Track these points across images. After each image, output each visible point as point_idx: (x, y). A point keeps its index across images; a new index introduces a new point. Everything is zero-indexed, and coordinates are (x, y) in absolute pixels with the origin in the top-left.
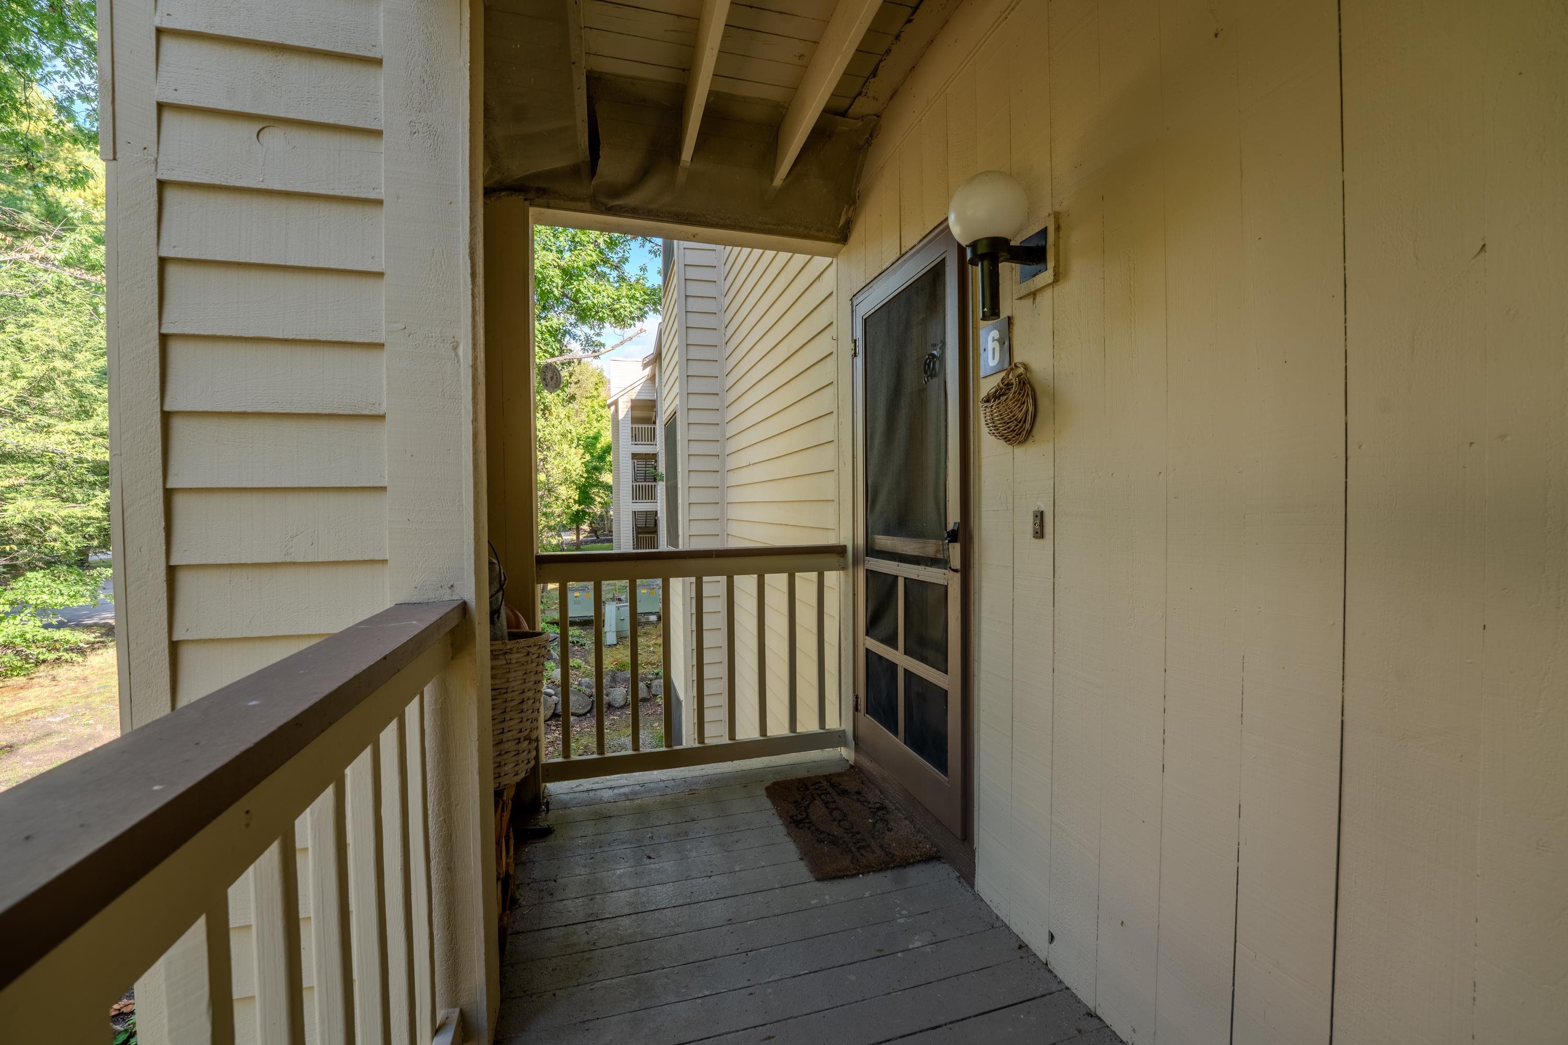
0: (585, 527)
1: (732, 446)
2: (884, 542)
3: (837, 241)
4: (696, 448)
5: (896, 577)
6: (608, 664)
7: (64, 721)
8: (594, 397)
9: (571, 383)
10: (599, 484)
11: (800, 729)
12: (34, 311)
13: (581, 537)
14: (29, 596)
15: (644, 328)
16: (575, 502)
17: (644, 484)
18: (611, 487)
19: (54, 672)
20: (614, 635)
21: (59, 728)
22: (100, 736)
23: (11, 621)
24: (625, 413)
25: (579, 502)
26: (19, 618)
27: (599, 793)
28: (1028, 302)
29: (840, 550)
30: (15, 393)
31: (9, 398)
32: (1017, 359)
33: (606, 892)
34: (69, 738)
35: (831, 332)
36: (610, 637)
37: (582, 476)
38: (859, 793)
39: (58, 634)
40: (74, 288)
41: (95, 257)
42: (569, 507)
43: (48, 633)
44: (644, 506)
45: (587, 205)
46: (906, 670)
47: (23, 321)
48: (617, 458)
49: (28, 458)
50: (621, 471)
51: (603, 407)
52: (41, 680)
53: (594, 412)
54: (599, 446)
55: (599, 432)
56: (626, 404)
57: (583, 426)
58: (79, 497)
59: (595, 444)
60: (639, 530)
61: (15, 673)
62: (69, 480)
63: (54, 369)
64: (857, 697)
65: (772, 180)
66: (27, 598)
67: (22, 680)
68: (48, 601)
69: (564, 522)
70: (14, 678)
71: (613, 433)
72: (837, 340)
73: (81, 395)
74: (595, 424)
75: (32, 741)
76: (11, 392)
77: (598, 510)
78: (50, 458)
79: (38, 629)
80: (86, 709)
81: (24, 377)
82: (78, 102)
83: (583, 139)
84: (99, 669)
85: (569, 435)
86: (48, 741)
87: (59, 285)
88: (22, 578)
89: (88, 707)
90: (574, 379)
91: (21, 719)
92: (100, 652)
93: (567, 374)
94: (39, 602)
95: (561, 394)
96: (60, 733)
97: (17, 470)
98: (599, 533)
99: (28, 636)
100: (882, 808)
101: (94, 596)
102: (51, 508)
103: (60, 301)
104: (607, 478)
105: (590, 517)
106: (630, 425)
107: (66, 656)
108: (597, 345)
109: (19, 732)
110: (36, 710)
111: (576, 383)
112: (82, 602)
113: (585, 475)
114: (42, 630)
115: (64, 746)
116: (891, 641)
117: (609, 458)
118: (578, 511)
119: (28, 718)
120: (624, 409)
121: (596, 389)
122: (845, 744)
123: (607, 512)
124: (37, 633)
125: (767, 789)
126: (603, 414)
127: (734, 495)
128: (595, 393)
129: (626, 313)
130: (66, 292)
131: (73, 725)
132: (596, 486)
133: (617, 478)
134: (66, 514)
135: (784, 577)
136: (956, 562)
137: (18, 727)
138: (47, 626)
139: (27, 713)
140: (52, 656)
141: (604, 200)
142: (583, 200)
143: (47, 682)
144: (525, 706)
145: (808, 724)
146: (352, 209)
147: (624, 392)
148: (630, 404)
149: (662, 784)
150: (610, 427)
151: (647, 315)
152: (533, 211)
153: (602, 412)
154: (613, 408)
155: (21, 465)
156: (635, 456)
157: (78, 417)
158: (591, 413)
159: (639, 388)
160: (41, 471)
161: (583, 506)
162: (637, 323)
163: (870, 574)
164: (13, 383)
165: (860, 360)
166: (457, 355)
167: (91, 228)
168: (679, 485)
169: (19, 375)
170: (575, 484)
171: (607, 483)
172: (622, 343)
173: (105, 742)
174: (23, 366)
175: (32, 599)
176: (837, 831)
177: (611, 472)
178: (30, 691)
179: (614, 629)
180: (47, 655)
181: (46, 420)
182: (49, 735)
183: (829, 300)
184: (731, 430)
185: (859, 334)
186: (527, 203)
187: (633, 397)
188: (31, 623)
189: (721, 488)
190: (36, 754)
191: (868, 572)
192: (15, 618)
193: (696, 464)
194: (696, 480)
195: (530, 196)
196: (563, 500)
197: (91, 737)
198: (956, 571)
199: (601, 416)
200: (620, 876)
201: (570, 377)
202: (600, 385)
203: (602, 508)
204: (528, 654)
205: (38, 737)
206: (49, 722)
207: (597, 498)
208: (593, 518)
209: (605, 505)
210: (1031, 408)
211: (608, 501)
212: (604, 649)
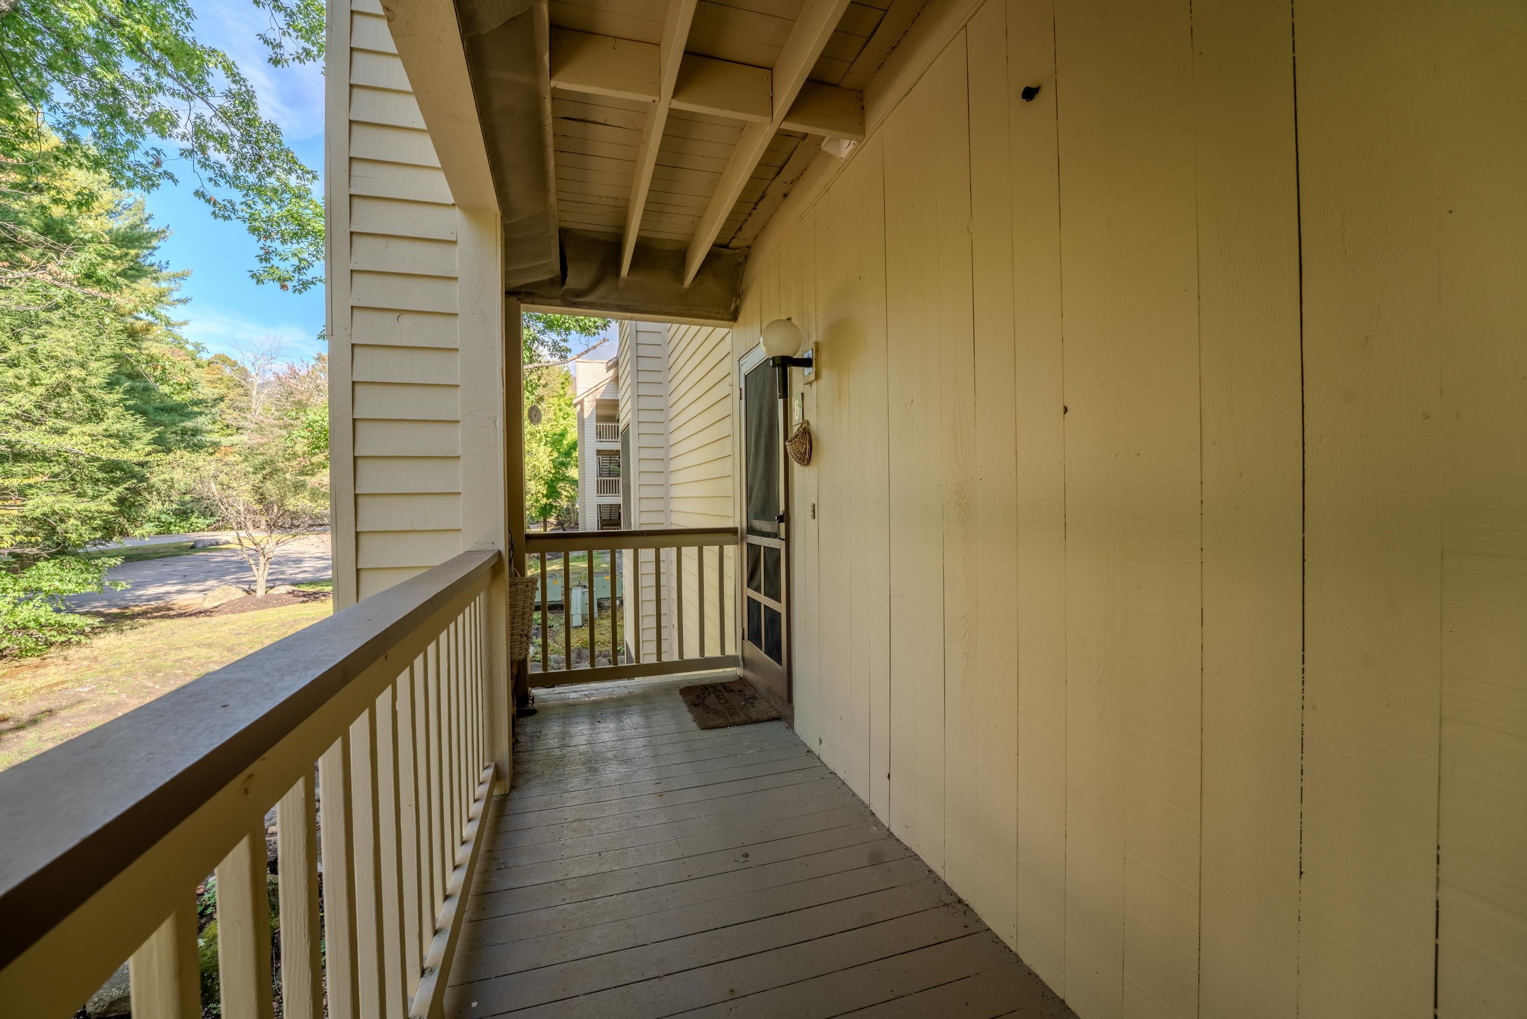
0: (552, 520)
1: (674, 452)
2: (758, 524)
3: (730, 320)
4: (645, 454)
5: (760, 546)
6: (575, 643)
7: (92, 691)
8: (561, 395)
9: (539, 386)
10: (565, 479)
11: (707, 655)
12: (47, 323)
13: (548, 529)
14: (43, 584)
15: (607, 338)
16: (544, 496)
17: (608, 479)
18: (576, 481)
19: (65, 653)
20: (580, 617)
21: (90, 696)
22: (125, 704)
23: (25, 607)
24: (590, 412)
25: (547, 496)
26: (31, 604)
27: (567, 695)
28: (808, 386)
29: (733, 531)
30: (34, 398)
31: (29, 404)
32: (806, 418)
33: (571, 736)
34: (99, 705)
35: (728, 380)
36: (576, 620)
37: (550, 472)
38: (741, 691)
39: (69, 619)
40: (83, 302)
41: (102, 273)
42: (537, 501)
43: (58, 617)
44: (610, 500)
45: (559, 301)
46: (765, 606)
47: (37, 332)
48: (582, 453)
49: (45, 458)
50: (586, 467)
51: (569, 405)
52: (54, 660)
53: (561, 410)
54: (565, 442)
55: (565, 429)
56: (591, 403)
57: (549, 424)
58: (90, 492)
59: (561, 441)
60: (604, 523)
61: (29, 654)
62: (81, 477)
63: (69, 377)
64: (743, 630)
65: (683, 284)
66: (40, 585)
67: (35, 660)
68: (60, 588)
69: (533, 515)
70: (28, 658)
71: (579, 429)
72: (732, 385)
73: (92, 399)
74: (562, 421)
75: (66, 707)
76: (32, 397)
77: (564, 503)
78: (65, 458)
79: (50, 614)
80: (109, 681)
81: (42, 385)
82: (79, 126)
83: (557, 266)
84: (106, 650)
85: (538, 435)
86: (82, 707)
87: (69, 300)
88: (34, 567)
89: (110, 679)
90: (542, 382)
91: (54, 689)
92: (102, 635)
93: (536, 377)
94: (52, 588)
95: (530, 397)
96: (90, 700)
97: (35, 468)
98: (566, 525)
99: (42, 620)
100: (754, 697)
101: (100, 584)
102: (68, 502)
103: (70, 314)
104: (573, 473)
105: (556, 509)
106: (595, 424)
107: (75, 638)
108: (563, 350)
109: (54, 700)
110: (63, 682)
111: (544, 386)
112: (89, 589)
113: (553, 471)
114: (54, 615)
115: (96, 711)
116: (758, 589)
117: (575, 454)
118: (546, 505)
119: (60, 688)
120: (589, 408)
121: (563, 388)
122: (737, 665)
123: (573, 505)
124: (50, 617)
125: (680, 690)
126: (570, 412)
127: (676, 492)
128: (562, 392)
129: (590, 324)
130: (76, 305)
131: (100, 694)
132: (563, 480)
133: (582, 474)
134: (82, 508)
135: (695, 549)
136: (783, 535)
137: (52, 696)
138: (58, 611)
139: (57, 684)
140: (63, 638)
141: (570, 298)
142: (557, 298)
143: (60, 661)
144: (525, 616)
145: (712, 651)
146: (443, 354)
147: (589, 392)
148: (595, 404)
149: (610, 690)
150: (576, 424)
151: (610, 325)
152: (522, 305)
153: (569, 410)
154: (578, 407)
155: (39, 464)
156: (599, 452)
157: (89, 419)
158: (558, 411)
159: (603, 388)
160: (56, 469)
161: (551, 500)
162: (600, 331)
163: (750, 545)
164: (33, 390)
165: (743, 401)
166: (496, 426)
167: (98, 246)
168: (632, 484)
169: (37, 382)
170: (544, 479)
171: (573, 478)
172: (587, 352)
173: (132, 709)
174: (42, 374)
175: (45, 585)
176: (719, 708)
177: (577, 466)
178: (48, 668)
179: (579, 612)
180: (58, 637)
181: (61, 424)
182: (81, 702)
183: (728, 356)
184: (674, 439)
185: (743, 386)
186: (519, 301)
187: (598, 397)
188: (43, 608)
189: (665, 486)
190: (73, 717)
191: (748, 544)
192: (28, 604)
193: (645, 466)
194: (645, 479)
195: (521, 297)
196: (532, 495)
197: (118, 704)
198: (783, 540)
199: (568, 414)
200: (581, 730)
201: (539, 380)
202: (567, 384)
203: (569, 501)
204: (527, 586)
205: (72, 704)
206: (78, 691)
207: (563, 492)
208: (560, 511)
209: (571, 499)
210: (808, 447)
211: (574, 495)
212: (571, 630)
